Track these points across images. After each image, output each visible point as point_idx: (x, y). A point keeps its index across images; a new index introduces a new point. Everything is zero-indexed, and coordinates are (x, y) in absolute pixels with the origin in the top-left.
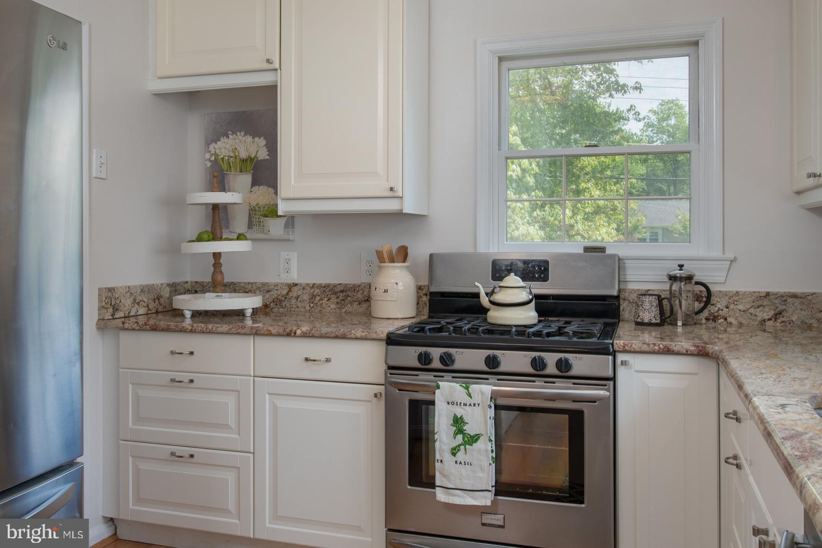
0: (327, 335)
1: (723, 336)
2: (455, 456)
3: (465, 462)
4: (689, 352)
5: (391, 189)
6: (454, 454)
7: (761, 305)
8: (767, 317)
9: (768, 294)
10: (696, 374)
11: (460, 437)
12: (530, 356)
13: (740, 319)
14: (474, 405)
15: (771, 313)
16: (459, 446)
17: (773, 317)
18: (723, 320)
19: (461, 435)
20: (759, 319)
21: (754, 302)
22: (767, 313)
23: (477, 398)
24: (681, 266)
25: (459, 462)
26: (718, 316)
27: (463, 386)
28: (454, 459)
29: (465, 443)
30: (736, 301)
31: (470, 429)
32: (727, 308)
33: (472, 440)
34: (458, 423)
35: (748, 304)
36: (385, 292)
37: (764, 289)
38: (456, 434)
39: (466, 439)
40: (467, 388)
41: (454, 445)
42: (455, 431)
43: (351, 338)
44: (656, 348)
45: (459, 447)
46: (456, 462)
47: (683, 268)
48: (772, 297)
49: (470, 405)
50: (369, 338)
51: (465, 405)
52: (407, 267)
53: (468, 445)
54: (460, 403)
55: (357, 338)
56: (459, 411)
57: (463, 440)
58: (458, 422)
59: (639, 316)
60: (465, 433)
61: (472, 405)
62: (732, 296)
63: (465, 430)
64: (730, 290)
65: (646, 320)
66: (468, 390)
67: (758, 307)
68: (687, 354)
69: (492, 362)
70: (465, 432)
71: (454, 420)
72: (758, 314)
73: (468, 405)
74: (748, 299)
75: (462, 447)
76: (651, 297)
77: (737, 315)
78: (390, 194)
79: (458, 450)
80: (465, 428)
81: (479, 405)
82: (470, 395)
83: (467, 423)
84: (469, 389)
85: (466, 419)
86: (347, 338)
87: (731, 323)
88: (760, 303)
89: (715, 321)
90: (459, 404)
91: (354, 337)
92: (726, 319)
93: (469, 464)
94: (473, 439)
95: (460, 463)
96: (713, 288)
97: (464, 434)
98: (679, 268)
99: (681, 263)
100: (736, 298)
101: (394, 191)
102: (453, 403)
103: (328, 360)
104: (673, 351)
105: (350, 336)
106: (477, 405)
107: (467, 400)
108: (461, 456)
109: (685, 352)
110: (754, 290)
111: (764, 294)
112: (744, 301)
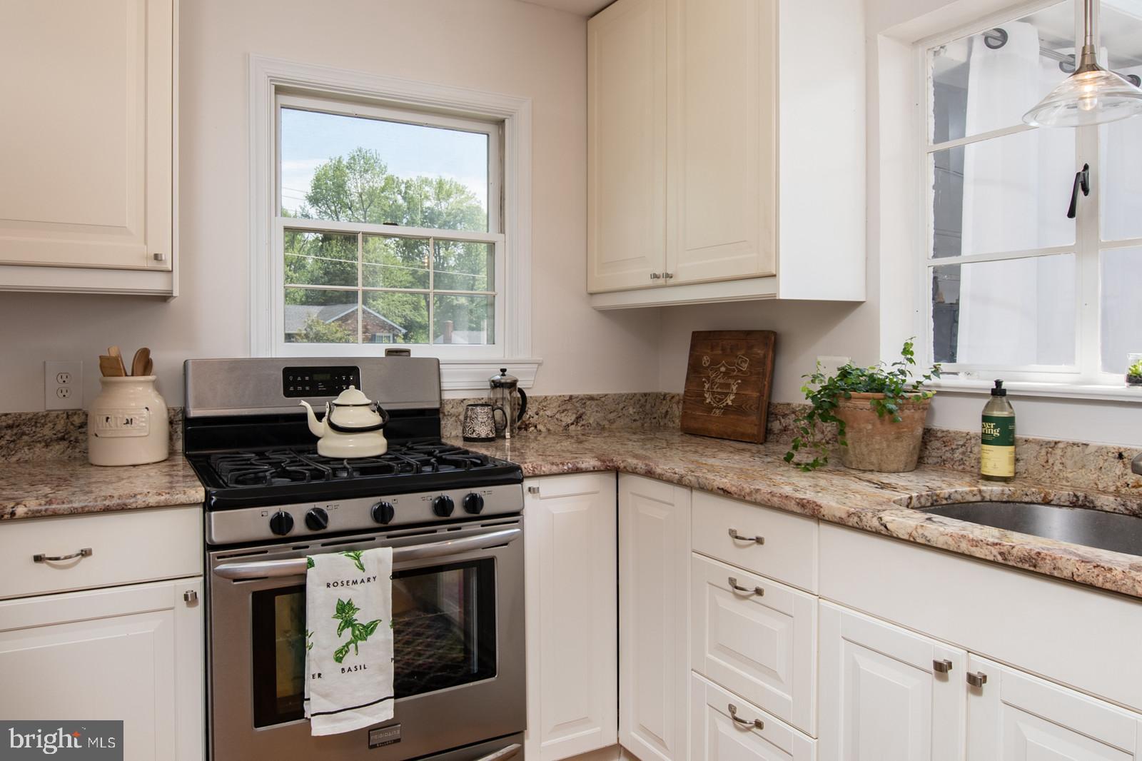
0: (87, 509)
1: (533, 445)
2: (340, 662)
3: (355, 667)
4: (596, 469)
5: (156, 257)
6: (339, 660)
7: (566, 410)
8: (570, 422)
9: (571, 397)
10: (596, 493)
11: (348, 632)
12: (429, 498)
13: (548, 426)
14: (369, 580)
15: (574, 417)
16: (347, 645)
17: (574, 421)
18: (533, 428)
19: (350, 628)
20: (564, 424)
21: (559, 407)
22: (569, 418)
23: (371, 570)
24: (503, 371)
25: (346, 670)
26: (529, 424)
27: (351, 556)
28: (340, 666)
29: (355, 639)
30: (545, 407)
31: (361, 618)
32: (537, 414)
33: (366, 631)
34: (344, 612)
35: (554, 409)
36: (127, 423)
37: (567, 393)
38: (341, 629)
39: (357, 632)
40: (357, 558)
41: (339, 646)
42: (340, 625)
43: (137, 509)
44: (566, 468)
45: (348, 647)
46: (343, 669)
47: (506, 373)
48: (574, 400)
49: (362, 581)
50: (173, 503)
51: (355, 582)
52: (154, 382)
53: (361, 640)
54: (348, 582)
55: (148, 508)
56: (345, 594)
57: (353, 635)
58: (344, 609)
59: (474, 431)
60: (355, 625)
61: (366, 580)
62: (542, 402)
63: (356, 620)
64: (539, 395)
65: (483, 436)
66: (358, 559)
67: (563, 412)
68: (595, 471)
69: (383, 514)
70: (356, 622)
71: (337, 608)
72: (563, 419)
73: (359, 582)
74: (555, 404)
75: (352, 646)
76: (486, 408)
77: (545, 421)
78: (153, 264)
79: (346, 652)
80: (354, 617)
81: (374, 578)
82: (362, 568)
83: (359, 609)
84: (360, 558)
85: (356, 604)
86: (130, 509)
87: (540, 431)
88: (564, 407)
89: (526, 430)
90: (345, 583)
91: (143, 505)
92: (536, 427)
93: (362, 667)
94: (369, 629)
95: (350, 669)
96: (528, 394)
97: (353, 626)
98: (501, 373)
99: (503, 367)
100: (544, 404)
101: (161, 260)
102: (335, 584)
103: (85, 553)
104: (582, 469)
105: (134, 505)
106: (372, 580)
107: (359, 575)
108: (349, 660)
109: (592, 469)
110: (560, 394)
111: (568, 398)
112: (551, 406)
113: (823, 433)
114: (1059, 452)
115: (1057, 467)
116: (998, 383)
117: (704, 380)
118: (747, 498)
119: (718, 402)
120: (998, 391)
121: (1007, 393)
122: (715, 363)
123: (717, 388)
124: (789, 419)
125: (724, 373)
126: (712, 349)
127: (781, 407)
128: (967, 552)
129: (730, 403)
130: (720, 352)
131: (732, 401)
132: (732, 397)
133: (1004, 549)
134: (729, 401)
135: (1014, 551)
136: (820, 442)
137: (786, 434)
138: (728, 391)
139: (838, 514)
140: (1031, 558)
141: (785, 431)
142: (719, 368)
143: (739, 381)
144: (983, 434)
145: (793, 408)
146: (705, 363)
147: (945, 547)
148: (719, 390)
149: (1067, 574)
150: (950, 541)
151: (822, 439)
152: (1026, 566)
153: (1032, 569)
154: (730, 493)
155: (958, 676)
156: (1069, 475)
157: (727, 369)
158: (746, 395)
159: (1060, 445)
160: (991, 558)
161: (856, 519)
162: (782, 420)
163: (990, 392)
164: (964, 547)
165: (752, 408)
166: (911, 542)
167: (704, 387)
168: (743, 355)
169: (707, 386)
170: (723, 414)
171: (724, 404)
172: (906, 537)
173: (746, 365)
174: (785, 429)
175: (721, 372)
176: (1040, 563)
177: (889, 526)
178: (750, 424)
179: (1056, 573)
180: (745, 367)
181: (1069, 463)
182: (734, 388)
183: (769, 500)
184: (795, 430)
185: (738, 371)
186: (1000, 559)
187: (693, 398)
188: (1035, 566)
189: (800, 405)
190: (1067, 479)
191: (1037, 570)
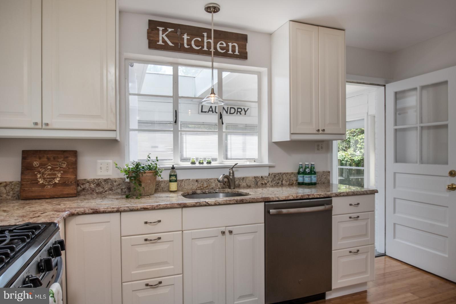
113: (103, 188)
114: (183, 182)
115: (183, 186)
116: (173, 166)
117: (36, 173)
118: (156, 208)
119: (49, 182)
120: (173, 168)
121: (175, 168)
122: (42, 165)
123: (47, 176)
124: (86, 185)
125: (50, 169)
126: (40, 158)
127: (81, 181)
128: (229, 203)
129: (57, 182)
130: (46, 160)
131: (59, 181)
132: (58, 179)
133: (236, 200)
134: (57, 181)
135: (238, 200)
136: (102, 192)
137: (84, 191)
138: (55, 177)
139: (193, 204)
140: (242, 200)
141: (83, 190)
142: (47, 167)
143: (62, 172)
144: (170, 180)
145: (88, 181)
146: (35, 165)
147: (224, 204)
148: (48, 177)
149: (248, 201)
150: (225, 202)
151: (103, 190)
152: (241, 202)
153: (242, 202)
154: (147, 208)
155: (227, 233)
156: (186, 187)
157: (52, 167)
158: (67, 177)
159: (184, 180)
160: (234, 203)
161: (199, 204)
162: (82, 186)
163: (171, 168)
164: (228, 202)
165: (72, 182)
166: (215, 205)
167: (37, 176)
168: (62, 161)
169: (39, 176)
170: (53, 187)
171: (54, 183)
172: (214, 204)
173: (65, 165)
174: (84, 189)
175: (48, 169)
176: (244, 201)
177: (209, 203)
178: (71, 190)
179: (247, 202)
180: (64, 166)
181: (186, 184)
182: (59, 175)
183: (166, 206)
184: (89, 189)
185: (60, 168)
186: (236, 202)
187: (29, 182)
188: (243, 202)
189: (91, 179)
190: (185, 189)
191: (244, 202)
